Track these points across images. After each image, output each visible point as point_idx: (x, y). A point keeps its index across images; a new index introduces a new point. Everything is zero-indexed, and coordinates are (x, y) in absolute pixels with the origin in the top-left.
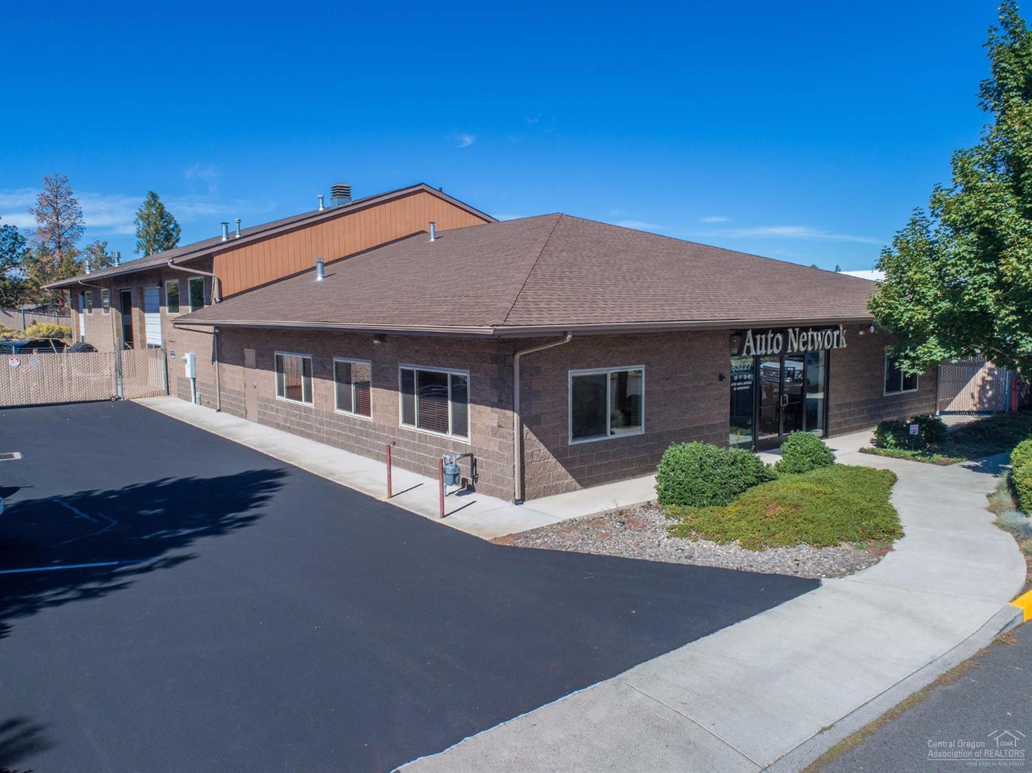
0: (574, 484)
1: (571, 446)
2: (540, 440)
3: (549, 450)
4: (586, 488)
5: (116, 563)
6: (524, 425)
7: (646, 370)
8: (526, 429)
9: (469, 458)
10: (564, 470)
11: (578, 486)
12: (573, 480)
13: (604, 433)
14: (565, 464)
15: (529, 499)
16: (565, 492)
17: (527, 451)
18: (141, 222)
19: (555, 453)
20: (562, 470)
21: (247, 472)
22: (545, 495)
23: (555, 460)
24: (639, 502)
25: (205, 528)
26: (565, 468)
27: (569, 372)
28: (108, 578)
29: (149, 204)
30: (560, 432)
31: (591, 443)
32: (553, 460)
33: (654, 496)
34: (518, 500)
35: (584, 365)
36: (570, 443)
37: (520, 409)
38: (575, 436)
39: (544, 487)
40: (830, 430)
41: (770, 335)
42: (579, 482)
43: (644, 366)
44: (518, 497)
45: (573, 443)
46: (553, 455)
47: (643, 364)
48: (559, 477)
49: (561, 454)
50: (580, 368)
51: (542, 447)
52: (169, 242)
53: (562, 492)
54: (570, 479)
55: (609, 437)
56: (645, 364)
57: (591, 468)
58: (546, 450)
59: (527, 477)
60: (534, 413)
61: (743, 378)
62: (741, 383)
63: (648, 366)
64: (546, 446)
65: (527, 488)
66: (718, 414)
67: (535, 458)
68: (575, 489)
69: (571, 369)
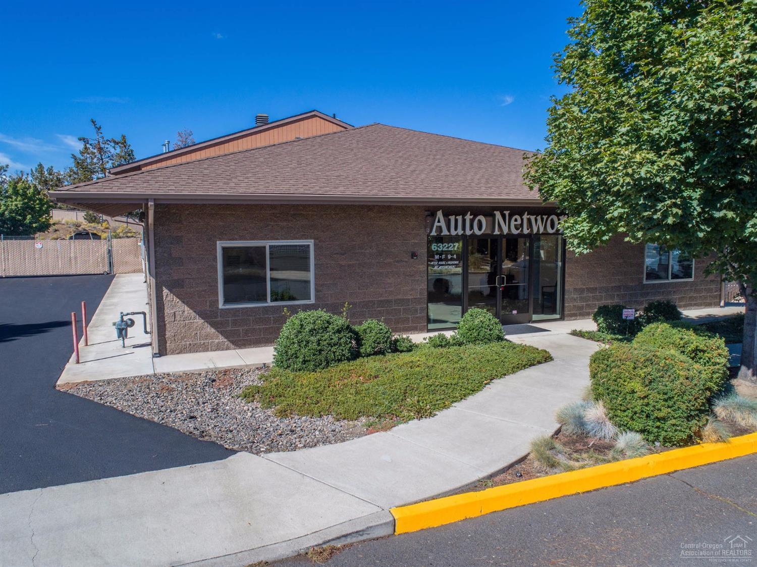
0: (226, 343)
1: (222, 309)
2: (183, 302)
3: (195, 312)
6: (164, 288)
7: (315, 245)
8: (165, 291)
10: (213, 330)
12: (226, 340)
13: (265, 299)
14: (213, 325)
16: (214, 350)
17: (168, 311)
19: (203, 315)
20: (211, 330)
23: (203, 321)
26: (215, 329)
27: (218, 242)
30: (207, 296)
31: (247, 308)
32: (200, 321)
34: (155, 354)
35: (236, 236)
36: (221, 306)
38: (227, 300)
39: (190, 344)
41: (468, 217)
42: (233, 342)
43: (313, 241)
44: (156, 350)
45: (224, 307)
46: (200, 316)
47: (311, 238)
48: (207, 336)
49: (210, 316)
50: (231, 240)
51: (186, 308)
53: (211, 351)
54: (221, 339)
55: (269, 303)
56: (314, 239)
57: (247, 330)
58: (191, 311)
59: (168, 334)
60: (176, 278)
61: (446, 256)
62: (443, 263)
63: (317, 241)
64: (191, 308)
65: (168, 345)
66: (412, 290)
67: (178, 318)
68: (228, 349)
69: (220, 239)
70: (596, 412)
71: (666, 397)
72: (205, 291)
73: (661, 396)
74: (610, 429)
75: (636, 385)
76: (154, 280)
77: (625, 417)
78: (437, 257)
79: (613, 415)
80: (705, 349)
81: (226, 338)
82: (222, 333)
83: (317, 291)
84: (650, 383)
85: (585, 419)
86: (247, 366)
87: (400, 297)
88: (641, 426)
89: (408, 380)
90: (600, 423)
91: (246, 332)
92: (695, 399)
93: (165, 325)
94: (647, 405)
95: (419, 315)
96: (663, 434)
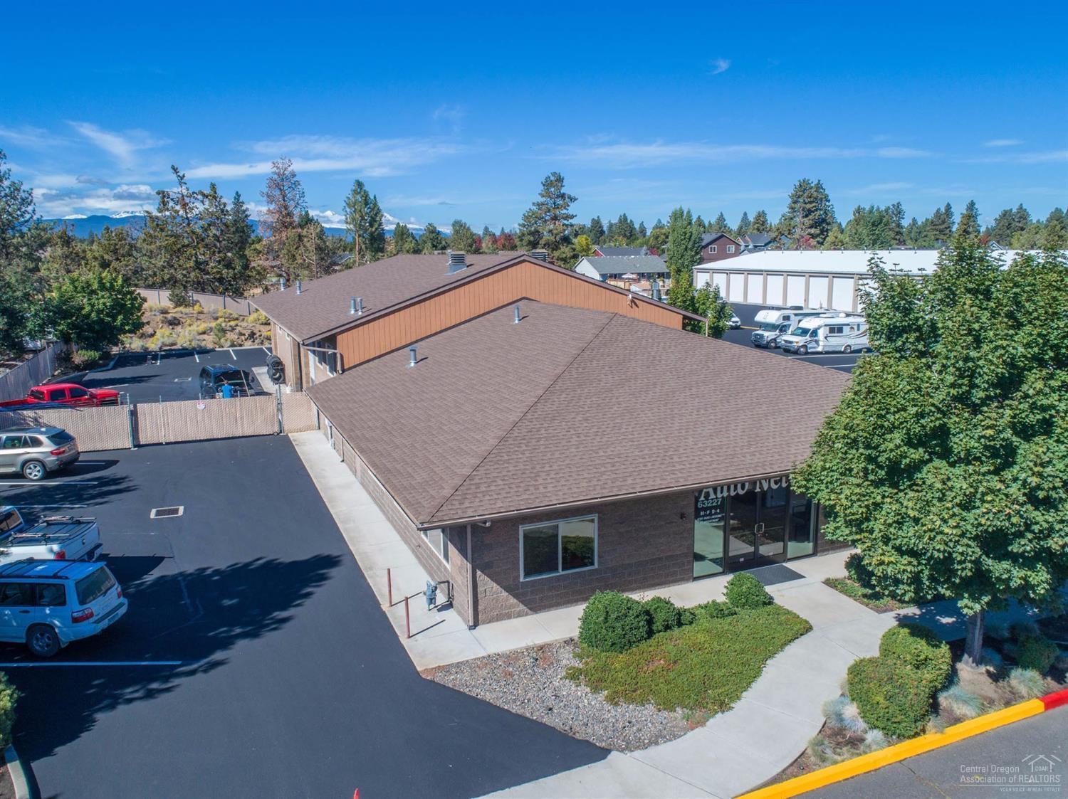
0: (526, 611)
1: (522, 582)
2: (492, 580)
3: (501, 587)
4: (537, 613)
5: (179, 663)
6: (478, 571)
7: (599, 518)
8: (479, 573)
9: (446, 584)
10: (515, 601)
11: (529, 611)
12: (525, 608)
13: (556, 569)
14: (516, 596)
15: (484, 623)
16: (517, 617)
17: (480, 589)
18: (348, 210)
19: (507, 589)
20: (513, 601)
21: (316, 556)
22: (497, 620)
23: (507, 594)
24: (562, 637)
25: (250, 628)
26: (517, 599)
27: (520, 527)
28: (166, 679)
29: (355, 193)
30: (511, 573)
31: (541, 579)
32: (505, 594)
33: (575, 633)
34: (472, 626)
35: (535, 520)
36: (522, 579)
37: (472, 559)
38: (527, 574)
39: (498, 614)
40: (819, 549)
42: (531, 609)
43: (597, 515)
44: (471, 623)
45: (524, 580)
46: (505, 590)
47: (595, 513)
48: (512, 606)
49: (513, 589)
50: (531, 524)
51: (495, 585)
52: (372, 227)
53: (514, 618)
54: (522, 607)
55: (561, 572)
56: (599, 513)
57: (543, 598)
58: (498, 587)
59: (480, 608)
60: (487, 561)
61: (711, 512)
62: (708, 518)
63: (601, 515)
64: (498, 584)
65: (480, 617)
66: (680, 546)
67: (488, 594)
68: (527, 614)
69: (522, 524)
70: (851, 710)
71: (900, 708)
72: (509, 569)
73: (897, 708)
74: (861, 725)
75: (880, 699)
76: (471, 566)
77: (873, 718)
78: (702, 513)
79: (864, 714)
80: (933, 658)
81: (526, 606)
82: (523, 602)
83: (600, 557)
84: (889, 698)
85: (843, 716)
86: (556, 640)
87: (669, 554)
88: (883, 725)
89: (703, 668)
90: (853, 720)
91: (541, 599)
92: (921, 709)
93: (478, 601)
94: (888, 713)
95: (686, 567)
96: (898, 731)
